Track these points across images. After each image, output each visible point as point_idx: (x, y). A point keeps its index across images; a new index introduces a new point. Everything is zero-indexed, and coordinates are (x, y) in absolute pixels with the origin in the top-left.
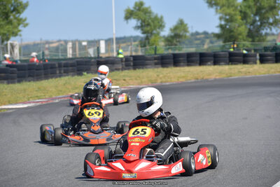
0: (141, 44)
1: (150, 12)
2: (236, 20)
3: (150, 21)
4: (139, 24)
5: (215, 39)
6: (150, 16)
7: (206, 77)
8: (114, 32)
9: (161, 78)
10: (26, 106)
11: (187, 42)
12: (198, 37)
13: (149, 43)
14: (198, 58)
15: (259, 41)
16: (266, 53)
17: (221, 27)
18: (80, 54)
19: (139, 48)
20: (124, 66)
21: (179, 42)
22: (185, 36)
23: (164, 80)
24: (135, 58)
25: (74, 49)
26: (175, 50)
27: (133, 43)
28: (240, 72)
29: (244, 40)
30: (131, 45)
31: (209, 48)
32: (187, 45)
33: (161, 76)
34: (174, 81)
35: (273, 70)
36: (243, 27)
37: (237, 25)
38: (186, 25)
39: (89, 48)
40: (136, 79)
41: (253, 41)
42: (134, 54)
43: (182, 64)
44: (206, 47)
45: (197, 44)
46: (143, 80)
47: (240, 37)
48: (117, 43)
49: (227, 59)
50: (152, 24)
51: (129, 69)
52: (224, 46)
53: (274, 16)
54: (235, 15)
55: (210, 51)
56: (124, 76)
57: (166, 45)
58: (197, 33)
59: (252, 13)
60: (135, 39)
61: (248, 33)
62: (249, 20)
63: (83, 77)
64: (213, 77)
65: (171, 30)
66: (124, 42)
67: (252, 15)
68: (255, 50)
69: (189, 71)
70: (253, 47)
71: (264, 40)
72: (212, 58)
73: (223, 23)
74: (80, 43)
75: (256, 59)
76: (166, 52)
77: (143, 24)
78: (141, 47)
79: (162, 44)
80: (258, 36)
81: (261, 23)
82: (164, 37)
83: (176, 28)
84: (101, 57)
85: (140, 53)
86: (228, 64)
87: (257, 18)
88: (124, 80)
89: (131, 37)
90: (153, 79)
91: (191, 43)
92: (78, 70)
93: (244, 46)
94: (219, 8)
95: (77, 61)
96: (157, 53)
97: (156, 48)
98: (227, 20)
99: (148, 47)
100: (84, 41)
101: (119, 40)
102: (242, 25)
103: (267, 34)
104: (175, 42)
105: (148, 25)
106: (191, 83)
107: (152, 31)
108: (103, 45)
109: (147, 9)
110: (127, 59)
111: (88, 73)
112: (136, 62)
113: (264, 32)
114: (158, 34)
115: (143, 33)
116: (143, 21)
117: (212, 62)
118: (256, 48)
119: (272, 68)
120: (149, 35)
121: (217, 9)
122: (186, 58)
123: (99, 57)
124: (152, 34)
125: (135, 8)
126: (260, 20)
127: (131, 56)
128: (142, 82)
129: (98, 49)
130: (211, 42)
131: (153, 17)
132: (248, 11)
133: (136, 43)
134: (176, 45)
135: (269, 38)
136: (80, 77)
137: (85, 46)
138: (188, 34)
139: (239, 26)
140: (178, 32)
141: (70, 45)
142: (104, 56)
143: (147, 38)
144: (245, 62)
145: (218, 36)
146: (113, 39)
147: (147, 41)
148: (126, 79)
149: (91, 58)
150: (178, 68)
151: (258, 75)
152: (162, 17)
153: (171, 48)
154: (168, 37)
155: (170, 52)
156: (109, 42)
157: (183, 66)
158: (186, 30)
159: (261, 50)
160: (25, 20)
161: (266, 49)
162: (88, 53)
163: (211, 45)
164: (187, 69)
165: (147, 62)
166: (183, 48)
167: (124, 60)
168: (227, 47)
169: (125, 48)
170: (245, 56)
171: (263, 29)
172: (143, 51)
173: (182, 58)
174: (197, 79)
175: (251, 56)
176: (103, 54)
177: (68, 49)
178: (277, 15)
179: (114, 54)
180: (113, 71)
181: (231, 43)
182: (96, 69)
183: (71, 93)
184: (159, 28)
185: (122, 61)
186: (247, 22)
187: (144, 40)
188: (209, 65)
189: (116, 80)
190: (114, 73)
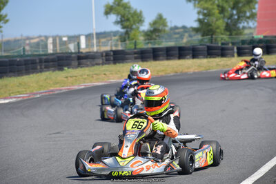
0: (121, 39)
1: (129, 8)
2: (213, 14)
3: (129, 16)
4: (119, 20)
5: (193, 33)
6: (129, 11)
7: (186, 71)
8: (94, 27)
10: (7, 101)
11: (166, 36)
12: (177, 31)
13: (129, 37)
14: (177, 52)
15: (236, 34)
16: (243, 46)
17: (200, 21)
18: (60, 50)
19: (119, 43)
20: (105, 61)
21: (158, 36)
22: (164, 31)
24: (116, 53)
25: (54, 44)
26: (155, 43)
27: (113, 38)
28: (217, 65)
29: (222, 34)
30: (111, 39)
31: (188, 42)
32: (166, 39)
34: (154, 74)
36: (221, 21)
37: (215, 19)
38: (165, 19)
39: (70, 43)
40: (116, 73)
41: (231, 35)
42: (114, 49)
43: (161, 58)
44: (184, 41)
45: (176, 38)
46: (123, 74)
47: (218, 30)
48: (97, 38)
49: (206, 52)
50: (131, 19)
51: (109, 64)
52: (202, 40)
53: (251, 9)
54: (213, 9)
55: (189, 45)
56: (104, 71)
57: (145, 40)
58: (176, 28)
59: (229, 7)
60: (115, 33)
61: (226, 27)
62: (226, 14)
63: (64, 71)
64: (191, 71)
65: (150, 24)
66: (105, 37)
67: (229, 9)
68: (233, 44)
69: (168, 65)
70: (230, 40)
71: (241, 34)
72: (191, 52)
73: (201, 17)
74: (60, 38)
75: (234, 52)
76: (145, 47)
77: (123, 19)
78: (121, 41)
79: (142, 38)
80: (235, 30)
81: (239, 17)
82: (143, 31)
83: (155, 23)
84: (82, 53)
85: (120, 48)
86: (207, 57)
87: (235, 12)
88: (105, 74)
89: (111, 32)
91: (170, 37)
92: (59, 65)
93: (222, 38)
94: (197, 2)
95: (58, 57)
96: (138, 47)
97: (136, 42)
98: (205, 15)
99: (127, 42)
100: (64, 36)
101: (99, 35)
102: (220, 19)
103: (244, 28)
104: (154, 36)
105: (128, 20)
106: (171, 76)
107: (132, 25)
108: (83, 40)
109: (126, 4)
110: (107, 54)
111: (68, 68)
112: (116, 57)
113: (241, 26)
114: (138, 28)
115: (123, 28)
116: (123, 16)
117: (191, 55)
118: (233, 41)
120: (129, 30)
121: (195, 3)
122: (165, 52)
123: (79, 52)
124: (131, 29)
125: (114, 3)
126: (237, 14)
127: (111, 51)
128: (122, 76)
129: (79, 44)
131: (132, 12)
132: (226, 5)
133: (117, 38)
134: (155, 39)
135: (246, 31)
136: (61, 72)
137: (65, 41)
138: (167, 29)
139: (217, 20)
140: (157, 26)
141: (50, 41)
142: (84, 51)
143: (127, 33)
144: (223, 55)
145: (196, 30)
146: (93, 34)
147: (127, 36)
148: (107, 73)
149: (72, 53)
150: (157, 62)
152: (141, 12)
153: (151, 43)
154: (148, 31)
155: (150, 46)
156: (89, 37)
157: (162, 60)
158: (165, 24)
159: (238, 43)
160: (6, 16)
161: (243, 42)
162: (68, 48)
163: (190, 39)
164: (166, 63)
165: (127, 56)
166: (162, 42)
167: (104, 54)
168: (206, 40)
169: (105, 43)
170: (223, 49)
171: (240, 23)
172: (124, 46)
173: (161, 53)
174: (177, 72)
175: (228, 49)
176: (84, 49)
177: (49, 45)
178: (254, 9)
179: (95, 49)
180: (93, 65)
181: (209, 36)
182: (77, 63)
183: (52, 89)
184: (138, 23)
185: (102, 56)
186: (224, 16)
187: (124, 35)
188: (188, 59)
189: (96, 74)
190: (94, 68)
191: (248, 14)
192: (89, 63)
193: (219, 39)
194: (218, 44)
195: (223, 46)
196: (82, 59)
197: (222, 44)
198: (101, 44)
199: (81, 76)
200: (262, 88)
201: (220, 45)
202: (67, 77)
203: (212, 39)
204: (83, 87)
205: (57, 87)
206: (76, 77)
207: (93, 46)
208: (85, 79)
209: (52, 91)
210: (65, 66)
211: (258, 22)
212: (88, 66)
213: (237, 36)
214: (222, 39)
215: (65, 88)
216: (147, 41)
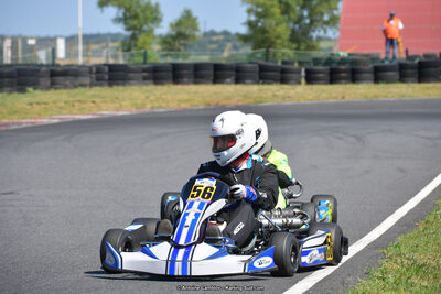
0: (123, 46)
2: (273, 15)
3: (138, 10)
4: (121, 15)
5: (239, 43)
6: (137, 2)
8: (80, 25)
9: (152, 102)
11: (196, 46)
12: (215, 38)
13: (135, 46)
14: (211, 72)
15: (308, 49)
16: (316, 68)
17: (250, 24)
18: (24, 59)
19: (120, 53)
20: (94, 81)
21: (185, 45)
22: (194, 36)
23: (156, 104)
24: (112, 68)
25: (14, 48)
26: (177, 57)
27: (111, 45)
28: (274, 96)
29: (284, 46)
30: (107, 47)
31: (232, 56)
32: (196, 51)
33: (152, 98)
34: (173, 106)
35: (324, 95)
36: (284, 26)
37: (274, 23)
38: (195, 19)
39: (40, 49)
40: (112, 102)
41: (298, 49)
42: (111, 61)
43: (186, 80)
44: (225, 56)
45: (212, 50)
46: (124, 103)
47: (279, 41)
48: (84, 44)
49: (257, 75)
50: (141, 15)
51: (101, 85)
52: (252, 55)
53: (331, 9)
54: (272, 6)
55: (232, 62)
56: (93, 95)
57: (163, 50)
58: (213, 33)
59: (298, 4)
60: (114, 37)
61: (291, 35)
62: (292, 16)
63: (27, 94)
64: (232, 103)
65: (171, 25)
66: (98, 43)
67: (298, 8)
69: (197, 93)
70: (297, 58)
71: (315, 48)
72: (233, 73)
73: (253, 18)
74: (25, 40)
75: (301, 77)
76: (162, 61)
77: (128, 15)
78: (124, 51)
79: (156, 47)
80: (304, 42)
81: (312, 22)
82: (160, 36)
83: (179, 24)
84: (58, 65)
85: (121, 61)
86: (258, 83)
87: (306, 13)
88: (93, 102)
89: (109, 34)
90: (139, 102)
91: (202, 48)
92: (19, 84)
93: (285, 52)
95: (18, 70)
96: (148, 61)
97: (145, 53)
98: (258, 14)
99: (134, 51)
100: (31, 38)
101: (88, 39)
102: (281, 23)
103: (319, 39)
104: (177, 45)
106: (199, 110)
107: (142, 26)
108: (61, 45)
110: (99, 69)
111: (35, 89)
112: (114, 75)
113: (315, 35)
114: (151, 31)
115: (128, 29)
116: (128, 10)
117: (233, 78)
118: (301, 59)
119: (323, 91)
120: (137, 32)
122: (191, 72)
123: (53, 65)
124: (141, 30)
126: (310, 16)
127: (105, 65)
128: (121, 106)
129: (54, 52)
130: (235, 48)
131: (142, 4)
133: (117, 44)
134: (179, 50)
135: (323, 45)
136: (21, 95)
137: (32, 46)
138: (197, 34)
139: (277, 25)
140: (183, 29)
141: (8, 43)
142: (62, 63)
143: (134, 37)
144: (283, 81)
145: (245, 39)
146: (77, 37)
147: (133, 43)
148: (97, 100)
149: (42, 65)
150: (179, 87)
151: (302, 101)
152: (157, 5)
153: (171, 55)
154: (167, 36)
155: (170, 60)
156: (71, 41)
157: (187, 83)
158: (195, 27)
159: (308, 63)
161: (316, 61)
162: (36, 57)
163: (234, 52)
164: (193, 88)
165: (131, 75)
166: (189, 55)
167: (94, 70)
168: (259, 56)
169: (97, 51)
170: (283, 71)
171: (314, 31)
172: (127, 57)
173: (185, 72)
174: (209, 104)
175: (292, 72)
176: (62, 59)
177: (5, 50)
178: (336, 9)
179: (80, 61)
180: (75, 87)
181: (264, 50)
182: (48, 83)
183: (5, 121)
184: (153, 22)
185: (91, 72)
186: (289, 18)
187: (128, 41)
188: (228, 83)
189: (80, 101)
190: (77, 91)
191: (326, 18)
192: (68, 83)
193: (279, 55)
194: (276, 61)
195: (284, 66)
196: (58, 76)
197: (284, 62)
198: (90, 53)
199: (54, 102)
200: (340, 135)
201: (279, 64)
202: (31, 104)
203: (267, 55)
204: (56, 121)
205: (15, 119)
206: (46, 103)
207: (76, 55)
208: (61, 108)
209: (6, 125)
210: (30, 86)
211: (343, 32)
212: (66, 87)
213: (308, 52)
214: (284, 54)
215: (27, 121)
216: (165, 53)
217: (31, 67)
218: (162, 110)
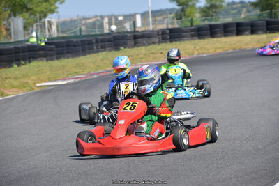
0: (177, 16)
5: (251, 8)
7: (245, 47)
8: (150, 5)
9: (198, 50)
10: (65, 82)
11: (223, 13)
12: (235, 6)
13: (185, 15)
14: (235, 28)
19: (176, 21)
20: (161, 40)
21: (215, 12)
22: (221, 6)
23: (201, 52)
24: (172, 31)
26: (212, 20)
27: (169, 16)
30: (167, 17)
31: (246, 17)
32: (223, 15)
33: (198, 47)
34: (212, 52)
39: (126, 22)
42: (170, 27)
43: (219, 35)
44: (243, 17)
45: (234, 14)
47: (277, 4)
48: (153, 16)
49: (265, 27)
51: (165, 42)
52: (261, 15)
55: (247, 21)
56: (161, 49)
57: (202, 17)
58: (234, 3)
60: (171, 11)
63: (120, 51)
64: (250, 47)
66: (161, 15)
69: (227, 42)
72: (249, 27)
74: (116, 17)
76: (202, 24)
78: (177, 19)
79: (198, 15)
82: (200, 8)
84: (137, 31)
85: (176, 26)
86: (266, 33)
88: (161, 53)
89: (167, 10)
91: (227, 13)
92: (115, 45)
95: (114, 37)
96: (194, 24)
97: (192, 20)
99: (184, 19)
100: (120, 16)
101: (155, 13)
104: (211, 12)
106: (229, 53)
107: (188, 2)
108: (139, 19)
110: (163, 32)
111: (125, 48)
112: (173, 35)
114: (194, 5)
115: (179, 5)
117: (249, 31)
120: (185, 7)
122: (222, 29)
123: (135, 31)
124: (187, 5)
127: (167, 29)
129: (134, 23)
130: (248, 11)
133: (173, 15)
134: (212, 16)
136: (117, 52)
137: (121, 21)
138: (224, 4)
140: (214, 2)
141: (106, 20)
142: (140, 30)
143: (183, 10)
145: (255, 5)
146: (148, 12)
147: (183, 13)
148: (163, 52)
149: (128, 32)
150: (215, 39)
153: (207, 20)
154: (204, 8)
155: (207, 23)
156: (144, 15)
157: (220, 37)
162: (124, 28)
163: (248, 14)
164: (224, 39)
165: (184, 34)
166: (219, 18)
167: (160, 33)
168: (265, 15)
169: (160, 21)
172: (180, 23)
173: (218, 29)
174: (235, 49)
176: (140, 28)
177: (105, 24)
179: (151, 28)
180: (150, 44)
181: (269, 11)
182: (133, 43)
185: (158, 34)
187: (180, 13)
188: (246, 35)
189: (152, 53)
190: (150, 46)
192: (145, 42)
194: (277, 18)
196: (138, 38)
198: (157, 22)
199: (138, 55)
203: (271, 14)
206: (132, 56)
207: (148, 24)
208: (141, 58)
209: (109, 71)
210: (122, 46)
212: (144, 45)
216: (204, 18)
217: (121, 34)
218: (205, 55)
